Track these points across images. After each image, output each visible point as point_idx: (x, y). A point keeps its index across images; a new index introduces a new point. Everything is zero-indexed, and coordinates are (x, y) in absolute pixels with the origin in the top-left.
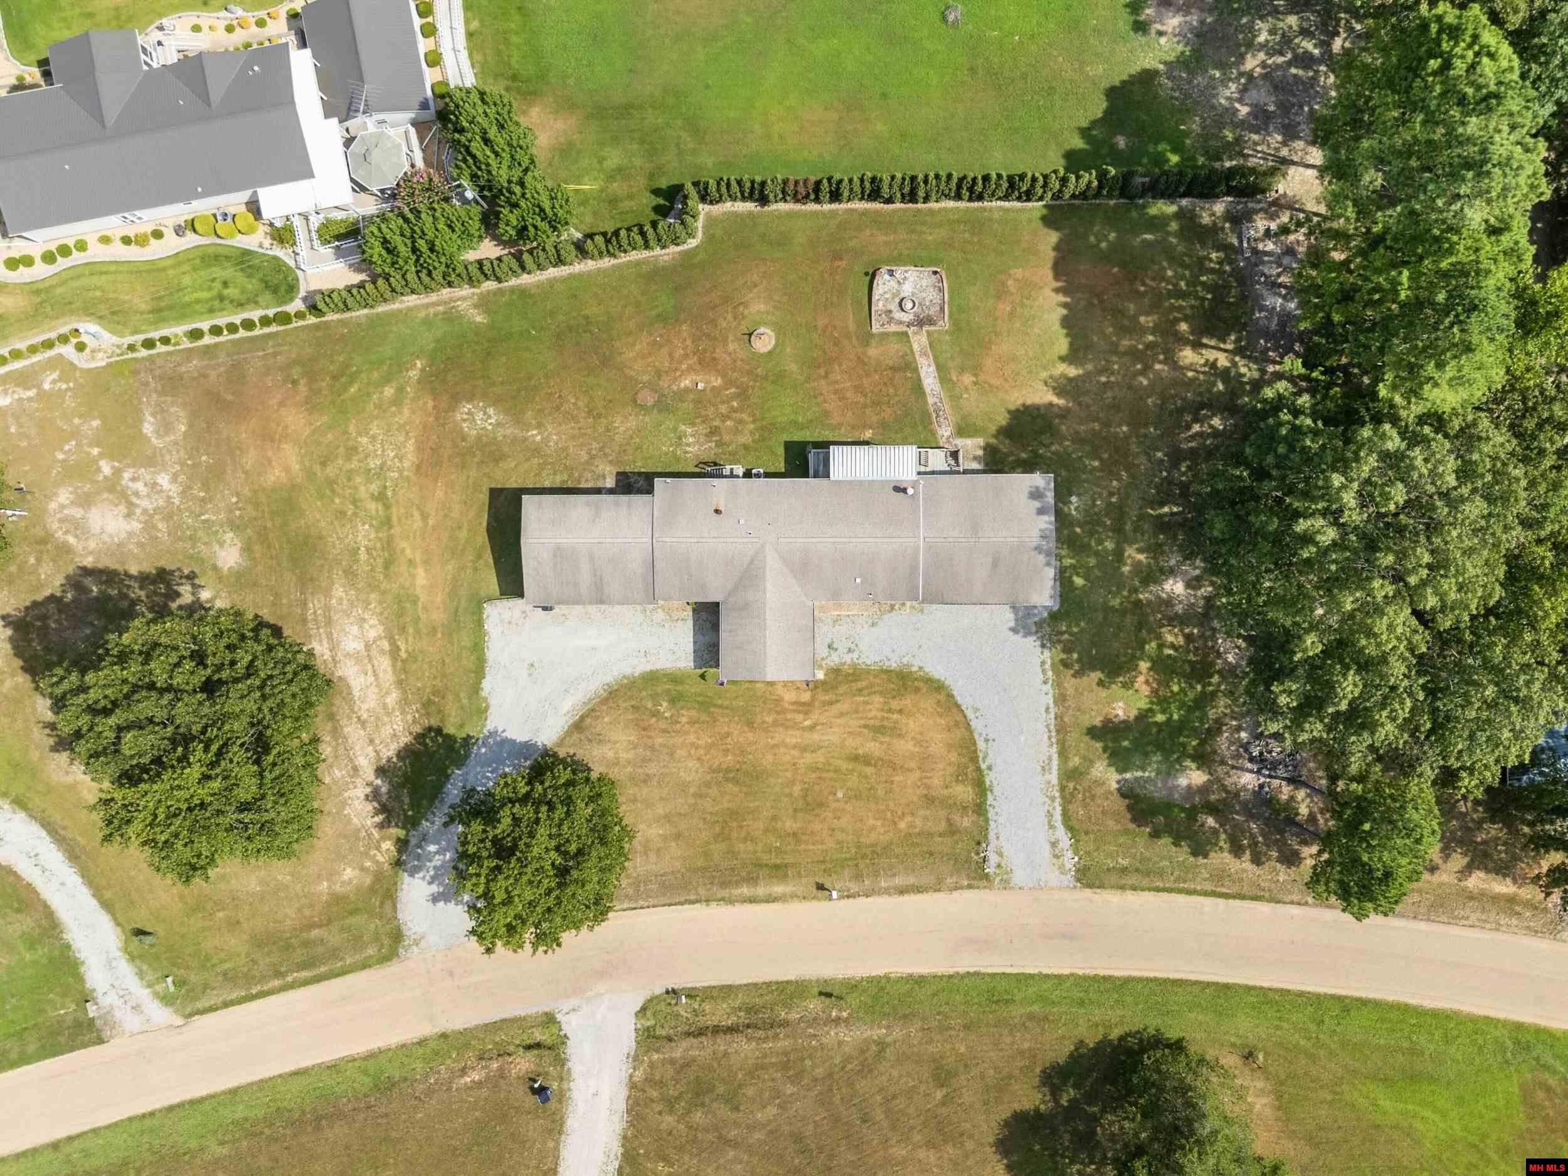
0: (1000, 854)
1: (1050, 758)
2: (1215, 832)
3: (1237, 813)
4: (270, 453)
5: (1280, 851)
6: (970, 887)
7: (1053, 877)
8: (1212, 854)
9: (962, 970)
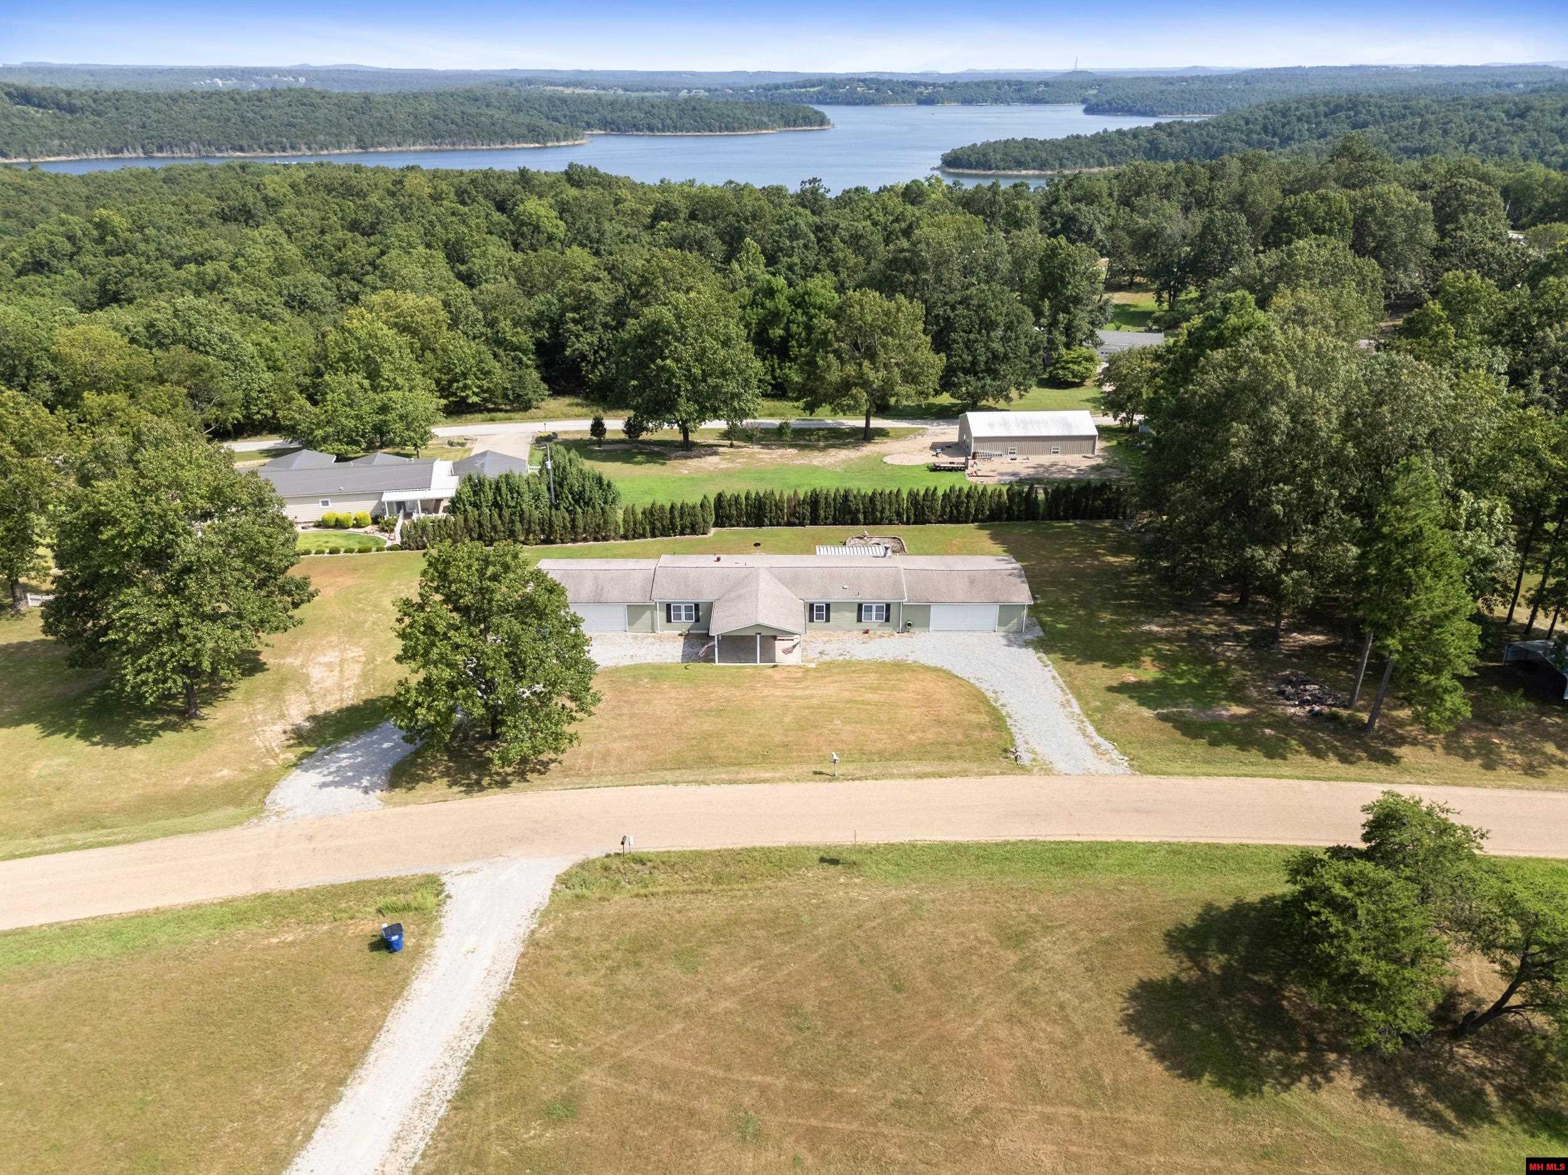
0: (1033, 753)
2: (1282, 740)
3: (1297, 728)
6: (1002, 774)
7: (1103, 766)
8: (1291, 756)
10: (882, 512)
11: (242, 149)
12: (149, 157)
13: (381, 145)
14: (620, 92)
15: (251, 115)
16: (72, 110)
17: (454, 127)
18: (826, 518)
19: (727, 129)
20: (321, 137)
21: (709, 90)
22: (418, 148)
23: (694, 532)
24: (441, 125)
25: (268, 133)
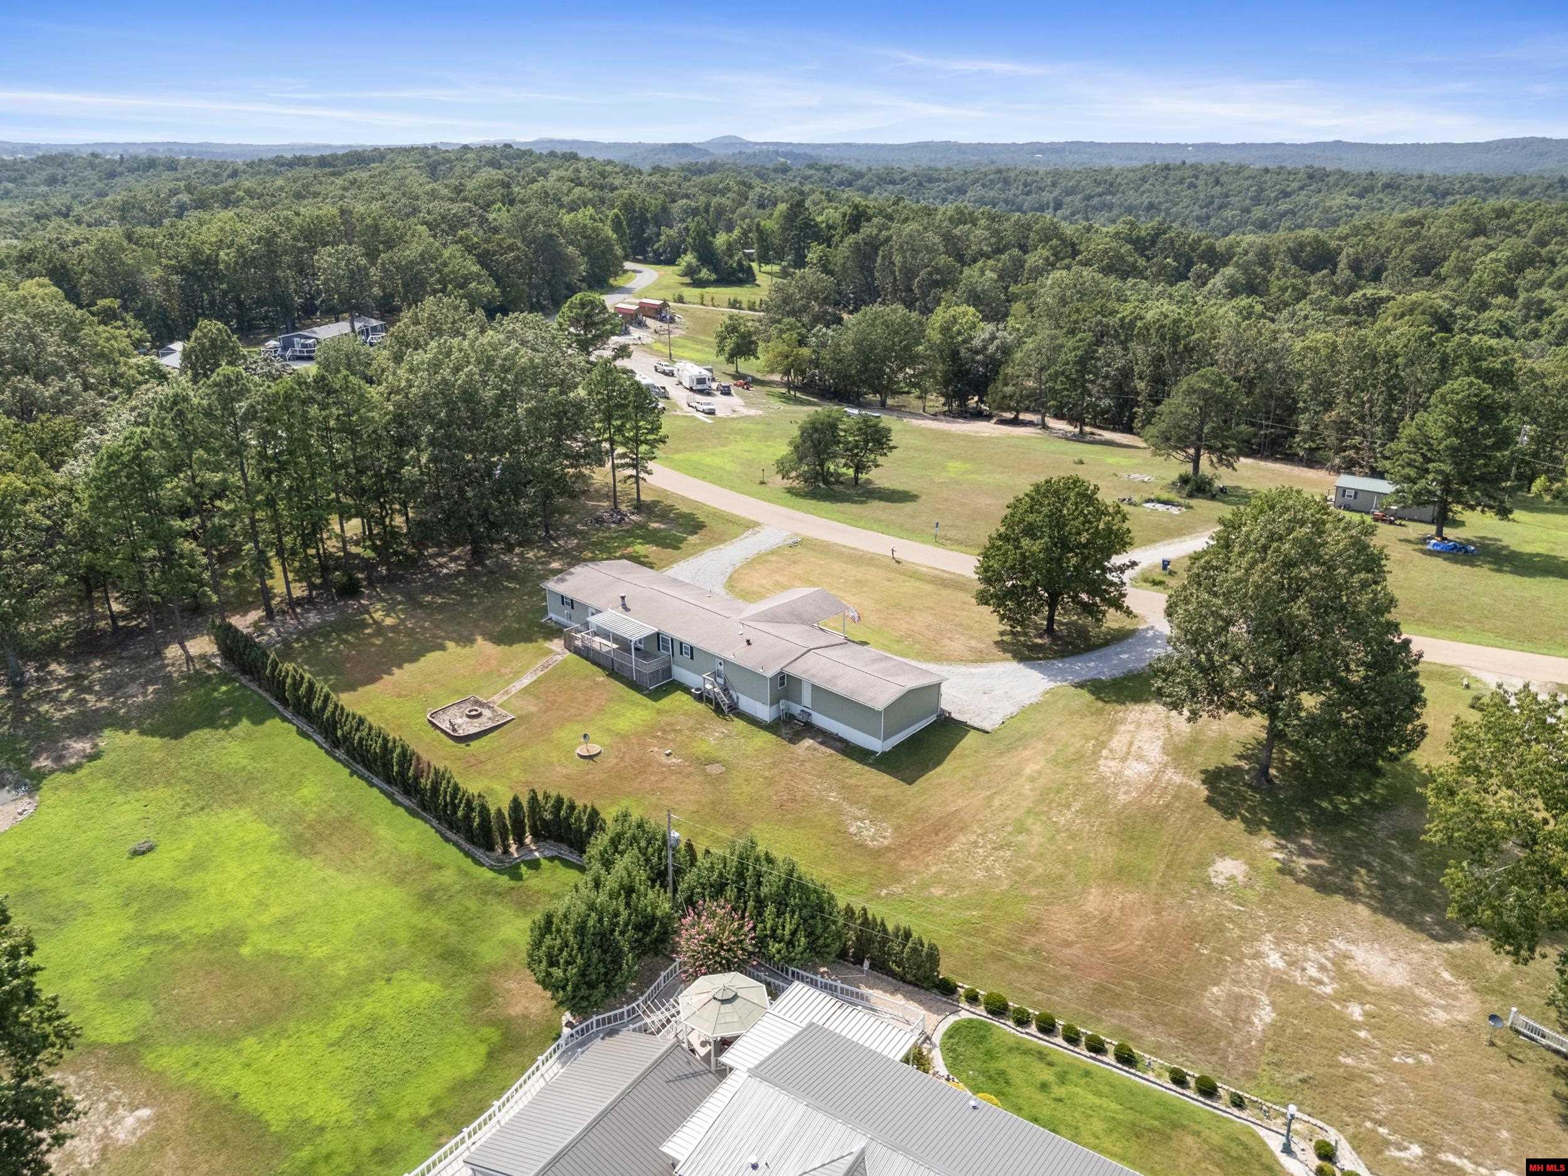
4: (1117, 913)
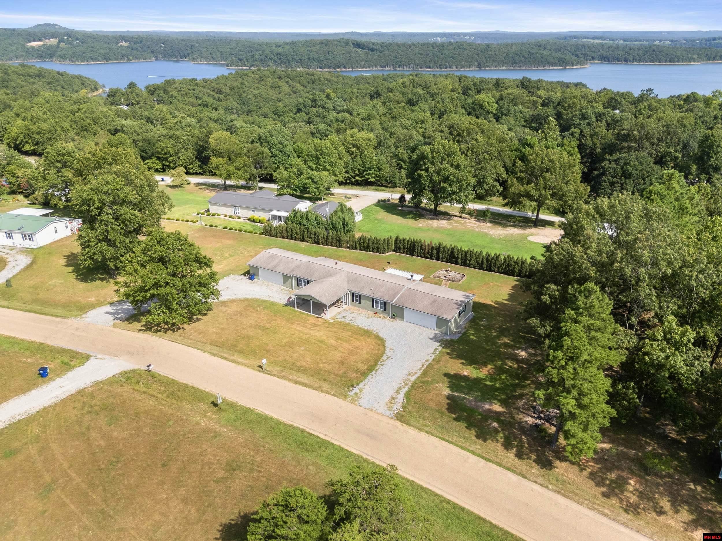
0: (361, 391)
1: (416, 373)
2: (496, 431)
3: (516, 429)
5: (538, 456)
6: (333, 395)
7: (383, 409)
8: (490, 441)
9: (295, 425)
10: (470, 261)
11: (430, 68)
12: (395, 70)
13: (488, 66)
14: (621, 42)
15: (437, 53)
16: (372, 50)
17: (523, 59)
18: (442, 258)
19: (670, 62)
20: (463, 63)
21: (672, 41)
22: (504, 68)
23: (378, 252)
24: (517, 58)
25: (442, 61)
